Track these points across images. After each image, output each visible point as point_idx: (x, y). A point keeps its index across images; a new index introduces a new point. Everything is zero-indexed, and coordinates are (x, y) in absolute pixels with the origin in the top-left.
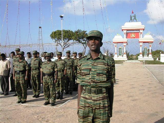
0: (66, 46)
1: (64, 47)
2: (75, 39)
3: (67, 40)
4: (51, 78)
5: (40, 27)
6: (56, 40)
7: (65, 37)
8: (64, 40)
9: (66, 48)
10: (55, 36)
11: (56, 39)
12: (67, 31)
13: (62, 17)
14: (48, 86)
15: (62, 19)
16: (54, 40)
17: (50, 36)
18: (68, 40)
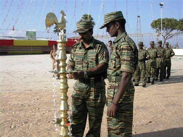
0: (169, 37)
1: (167, 38)
2: (180, 28)
3: (170, 30)
4: (142, 63)
5: (139, 17)
6: (157, 30)
7: (168, 27)
8: (166, 29)
9: (168, 39)
10: (156, 25)
11: (158, 28)
12: (170, 19)
13: (161, 5)
14: (139, 71)
15: (162, 8)
16: (155, 30)
17: (151, 25)
18: (172, 30)
